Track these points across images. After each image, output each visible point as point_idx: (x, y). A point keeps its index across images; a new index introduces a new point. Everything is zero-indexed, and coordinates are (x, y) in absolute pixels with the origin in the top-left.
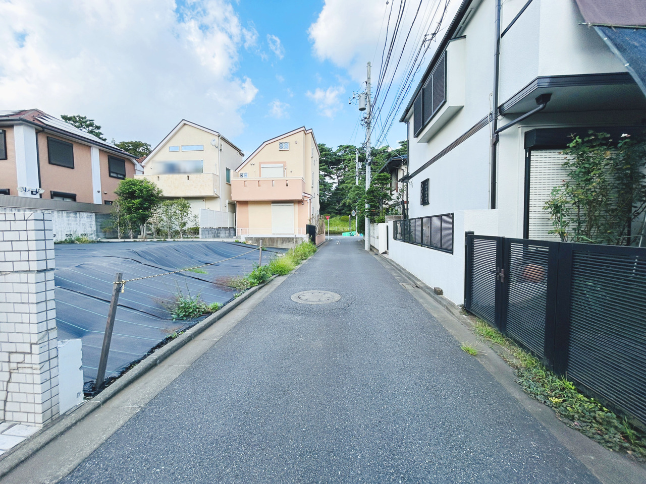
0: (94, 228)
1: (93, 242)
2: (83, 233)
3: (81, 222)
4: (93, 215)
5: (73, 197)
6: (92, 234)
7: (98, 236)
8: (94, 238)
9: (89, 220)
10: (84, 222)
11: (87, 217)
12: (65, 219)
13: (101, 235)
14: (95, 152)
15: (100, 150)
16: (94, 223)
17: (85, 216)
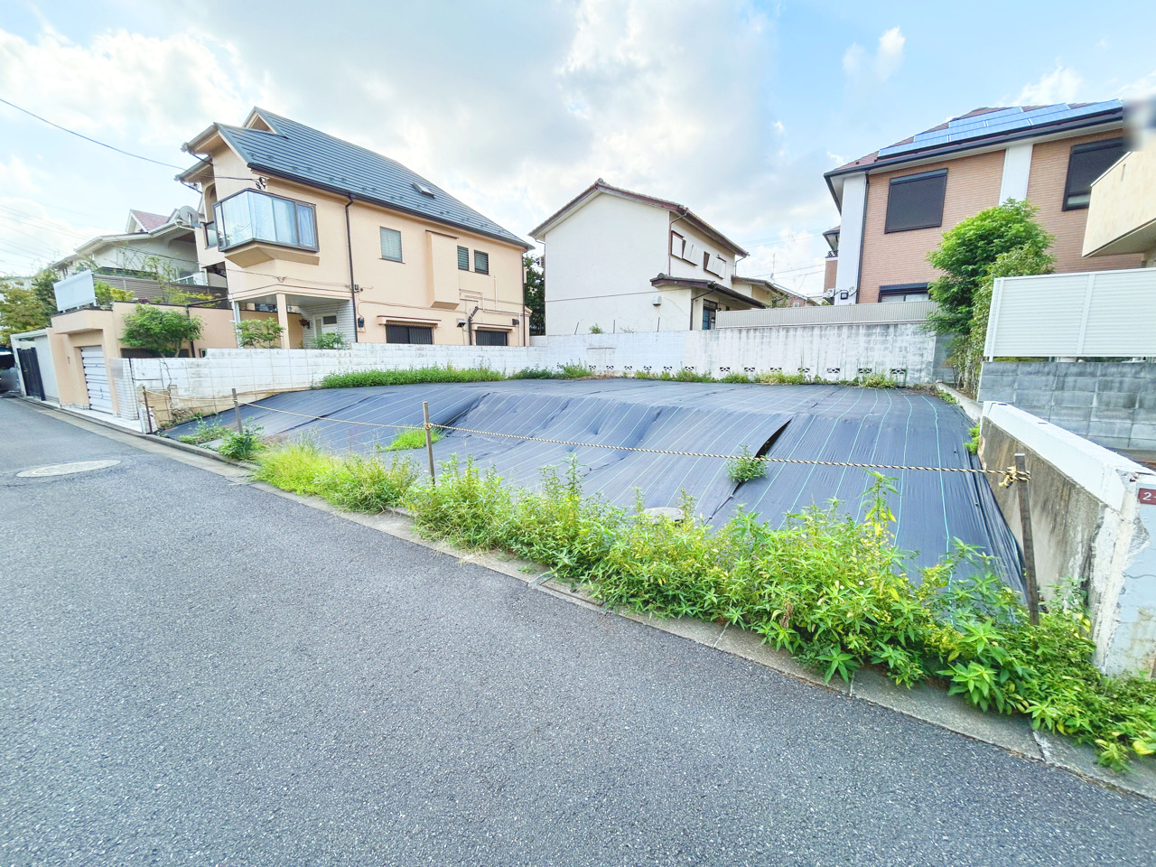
2: (898, 367)
5: (921, 290)
7: (936, 374)
10: (904, 345)
14: (1017, 159)
15: (1037, 145)
16: (931, 345)
17: (909, 332)
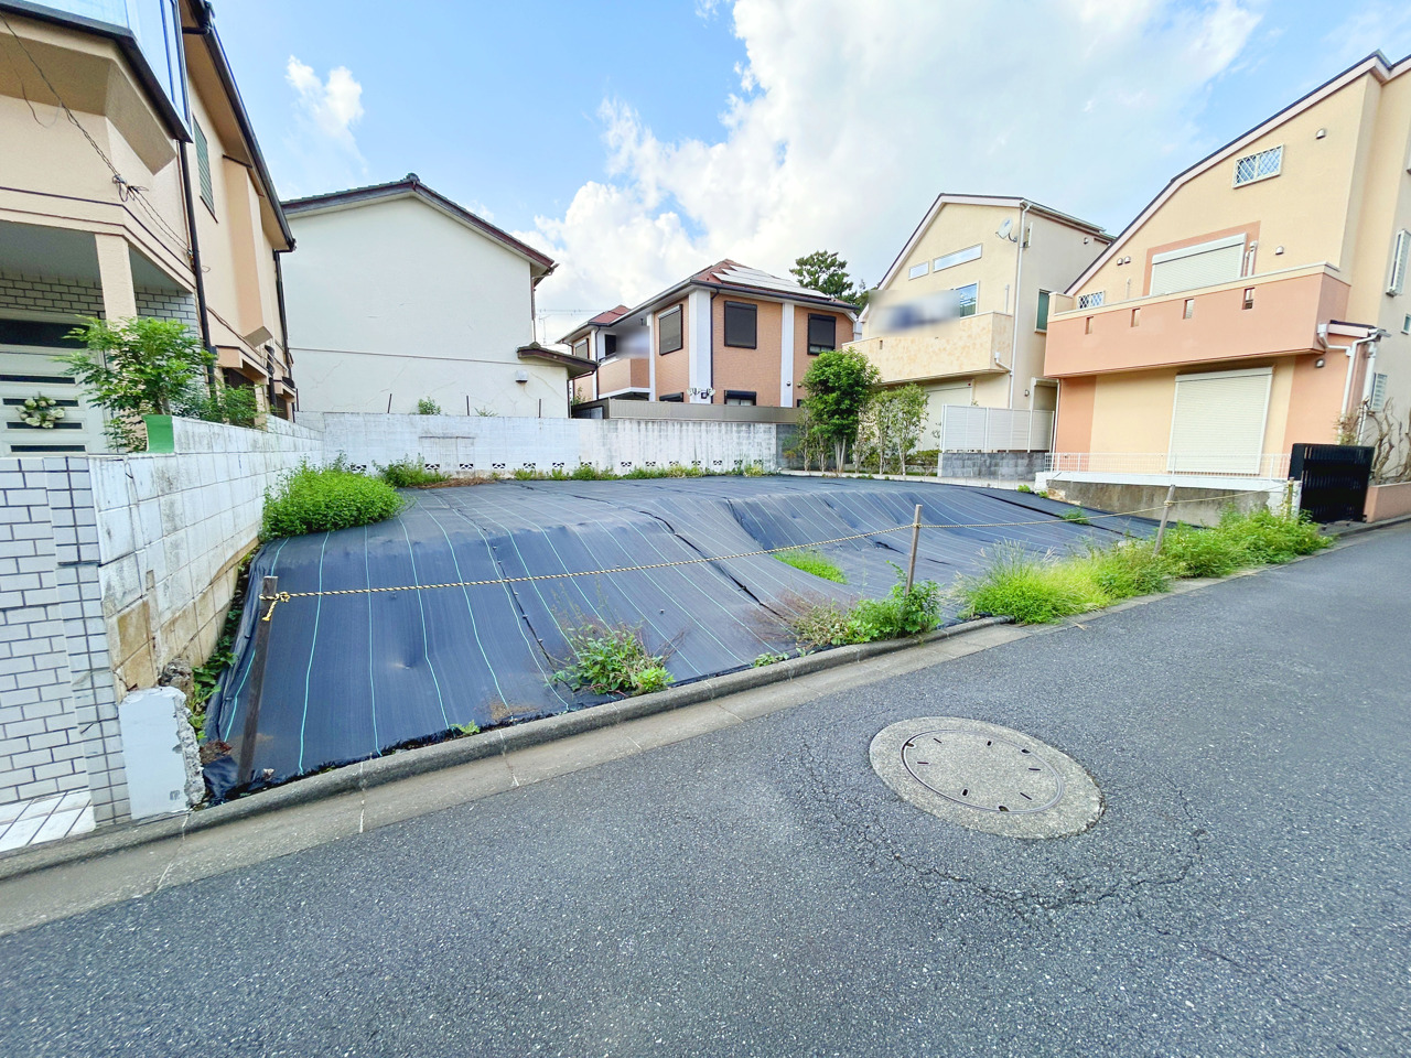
0: (774, 451)
1: (771, 475)
2: (758, 459)
3: (756, 440)
4: (774, 426)
5: (751, 397)
6: (769, 461)
7: (778, 463)
8: (772, 467)
9: (767, 436)
10: (759, 440)
11: (765, 432)
12: (735, 435)
13: (784, 462)
14: (788, 312)
15: (795, 306)
16: (774, 441)
17: (762, 430)
